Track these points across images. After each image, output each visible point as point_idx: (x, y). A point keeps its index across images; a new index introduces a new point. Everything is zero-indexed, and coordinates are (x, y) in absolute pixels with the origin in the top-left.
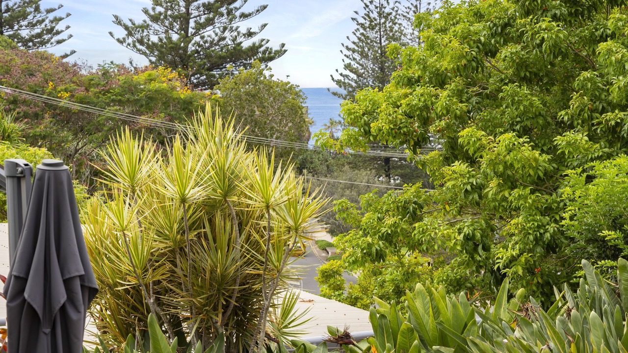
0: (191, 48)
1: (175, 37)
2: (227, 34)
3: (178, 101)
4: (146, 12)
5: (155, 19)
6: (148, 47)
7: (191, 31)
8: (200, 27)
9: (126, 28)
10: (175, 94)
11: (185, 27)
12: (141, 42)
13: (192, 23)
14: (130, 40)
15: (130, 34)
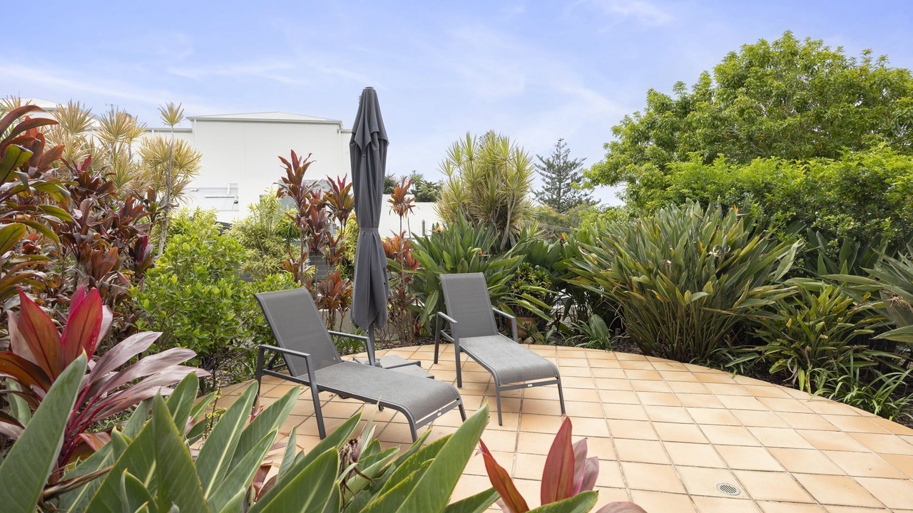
0: (561, 201)
1: (555, 197)
2: (576, 194)
3: (552, 218)
4: (543, 187)
5: (547, 190)
6: (544, 201)
7: (561, 194)
8: (565, 192)
9: (535, 193)
10: (551, 215)
11: (559, 193)
12: (541, 199)
13: (562, 191)
14: (537, 199)
15: (537, 196)
